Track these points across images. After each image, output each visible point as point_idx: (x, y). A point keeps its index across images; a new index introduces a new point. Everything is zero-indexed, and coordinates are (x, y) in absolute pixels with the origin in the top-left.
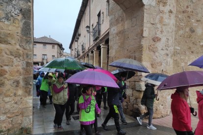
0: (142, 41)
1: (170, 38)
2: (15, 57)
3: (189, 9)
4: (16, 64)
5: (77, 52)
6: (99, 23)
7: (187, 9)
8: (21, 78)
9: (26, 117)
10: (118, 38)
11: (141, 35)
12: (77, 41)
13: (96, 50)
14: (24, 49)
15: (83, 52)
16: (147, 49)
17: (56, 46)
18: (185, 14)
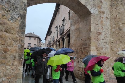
0: (91, 34)
1: (107, 33)
2: (15, 41)
3: (118, 17)
4: (15, 46)
5: (50, 42)
6: (63, 25)
7: (116, 17)
8: (17, 55)
9: (18, 79)
10: (75, 32)
11: (90, 31)
12: (50, 36)
13: (61, 40)
14: (20, 37)
15: (53, 42)
16: (94, 39)
17: (37, 39)
18: (115, 20)
